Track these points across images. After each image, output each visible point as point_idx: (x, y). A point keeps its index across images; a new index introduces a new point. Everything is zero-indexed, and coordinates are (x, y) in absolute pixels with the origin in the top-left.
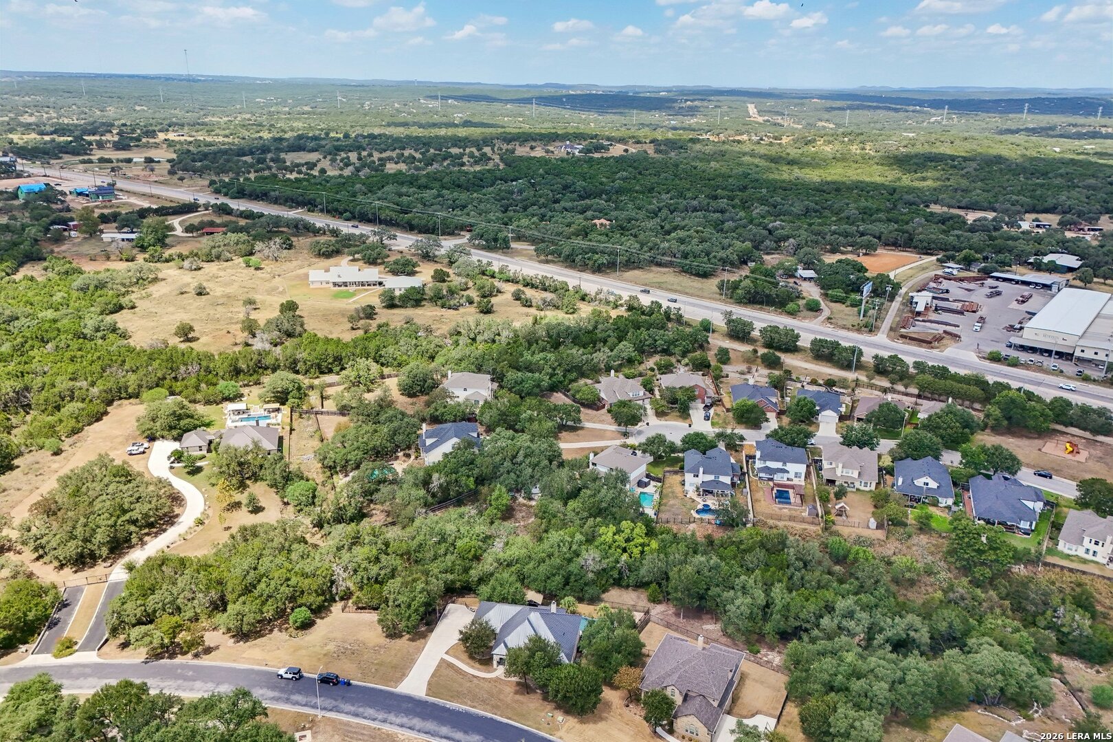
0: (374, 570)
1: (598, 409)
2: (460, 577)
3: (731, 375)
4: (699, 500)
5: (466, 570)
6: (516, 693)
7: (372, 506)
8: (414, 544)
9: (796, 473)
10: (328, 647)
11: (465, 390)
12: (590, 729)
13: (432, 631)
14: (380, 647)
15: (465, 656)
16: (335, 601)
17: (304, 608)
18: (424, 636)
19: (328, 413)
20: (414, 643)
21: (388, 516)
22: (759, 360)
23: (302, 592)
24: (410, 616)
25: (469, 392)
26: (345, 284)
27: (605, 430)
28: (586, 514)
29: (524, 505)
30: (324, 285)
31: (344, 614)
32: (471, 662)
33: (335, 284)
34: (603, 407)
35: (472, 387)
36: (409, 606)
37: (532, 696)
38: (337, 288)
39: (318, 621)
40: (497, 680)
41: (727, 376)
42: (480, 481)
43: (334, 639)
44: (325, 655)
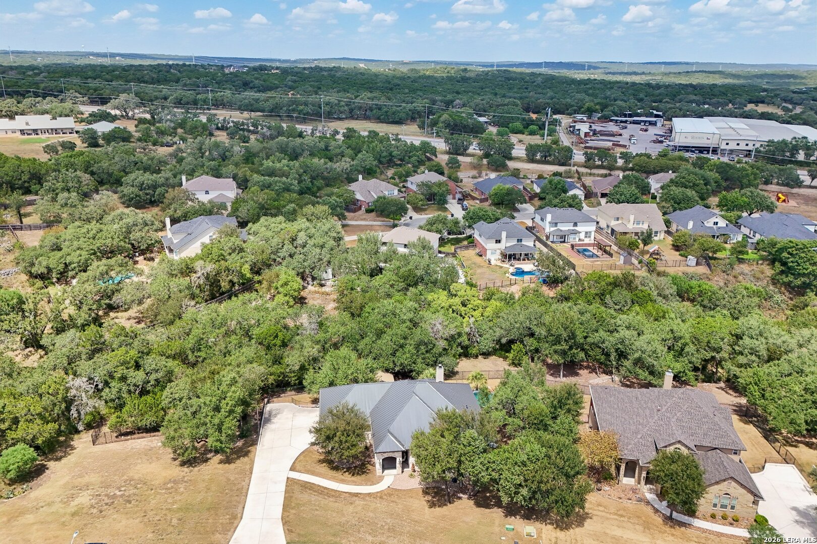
0: (138, 377)
1: (354, 211)
2: (272, 370)
3: (465, 180)
4: (506, 265)
5: (277, 361)
6: (432, 505)
7: (112, 314)
8: (190, 342)
9: (586, 233)
10: (77, 501)
11: (207, 192)
12: (575, 532)
13: (254, 443)
14: (175, 482)
15: (324, 468)
16: (77, 432)
17: (20, 446)
18: (243, 452)
19: (30, 227)
20: (232, 466)
21: (139, 323)
22: (485, 167)
23: (16, 421)
24: (221, 424)
25: (212, 195)
26: (35, 131)
27: (372, 226)
28: (402, 285)
29: (316, 292)
30: (10, 135)
31: (98, 448)
32: (338, 474)
33: (22, 132)
34: (360, 208)
35: (215, 190)
36: (217, 409)
37: (457, 503)
38: (26, 137)
39: (51, 464)
40: (391, 492)
41: (461, 181)
42: (256, 270)
43: (87, 487)
44: (74, 514)
